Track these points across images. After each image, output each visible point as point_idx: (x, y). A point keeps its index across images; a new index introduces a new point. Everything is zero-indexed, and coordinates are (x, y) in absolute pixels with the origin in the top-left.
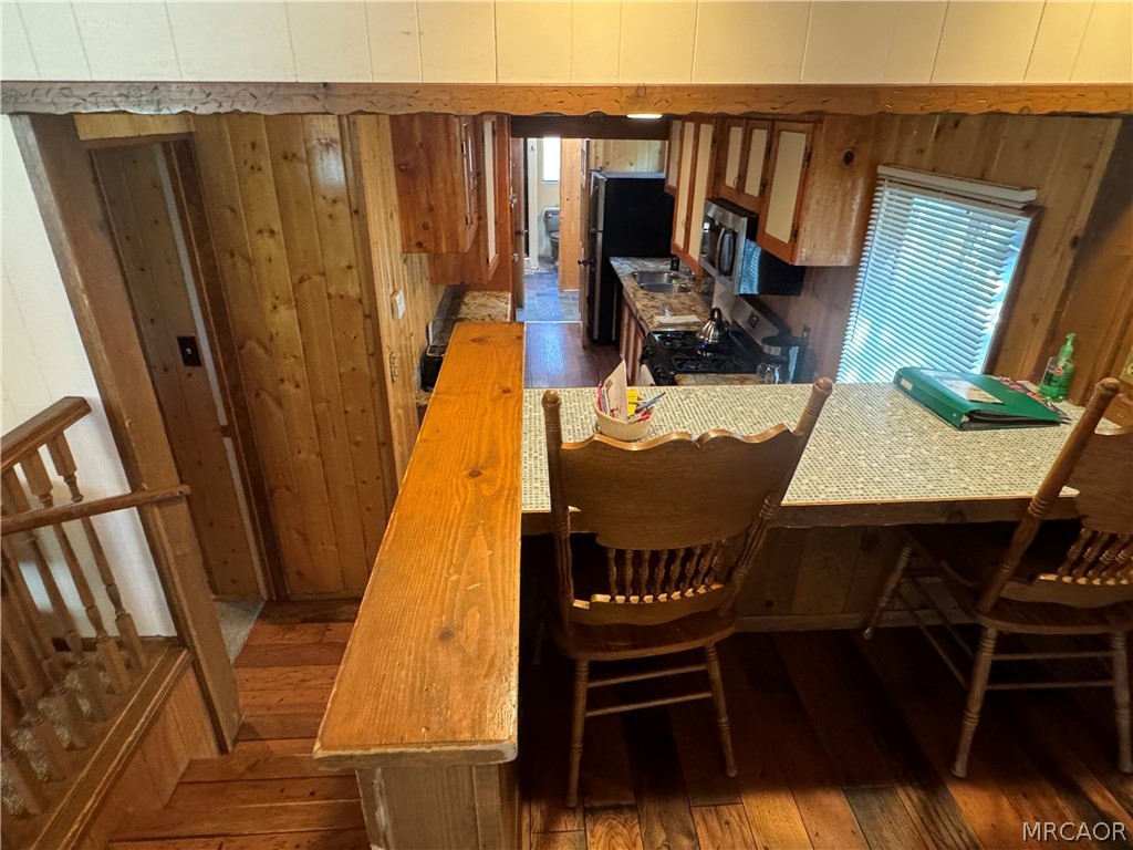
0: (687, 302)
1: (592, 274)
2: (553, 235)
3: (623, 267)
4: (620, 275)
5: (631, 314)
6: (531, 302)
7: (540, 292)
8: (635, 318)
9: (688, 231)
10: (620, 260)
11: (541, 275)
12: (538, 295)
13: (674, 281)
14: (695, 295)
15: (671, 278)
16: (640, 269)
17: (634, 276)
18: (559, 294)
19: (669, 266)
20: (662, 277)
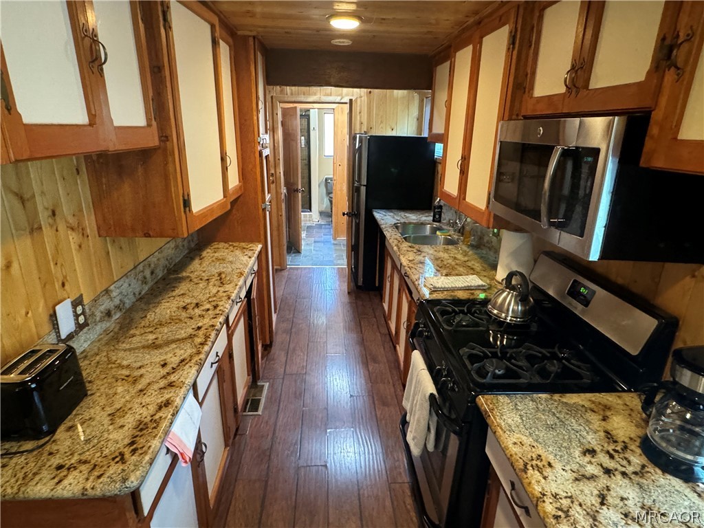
0: (459, 256)
1: (358, 225)
2: (330, 195)
3: (385, 218)
4: (383, 226)
5: (394, 266)
6: (308, 248)
7: (317, 239)
8: (399, 272)
9: (464, 172)
10: (383, 212)
11: (320, 226)
12: (315, 242)
13: (438, 233)
14: (465, 248)
15: (434, 230)
16: (402, 221)
17: (397, 227)
18: (333, 242)
19: (432, 218)
20: (425, 229)
